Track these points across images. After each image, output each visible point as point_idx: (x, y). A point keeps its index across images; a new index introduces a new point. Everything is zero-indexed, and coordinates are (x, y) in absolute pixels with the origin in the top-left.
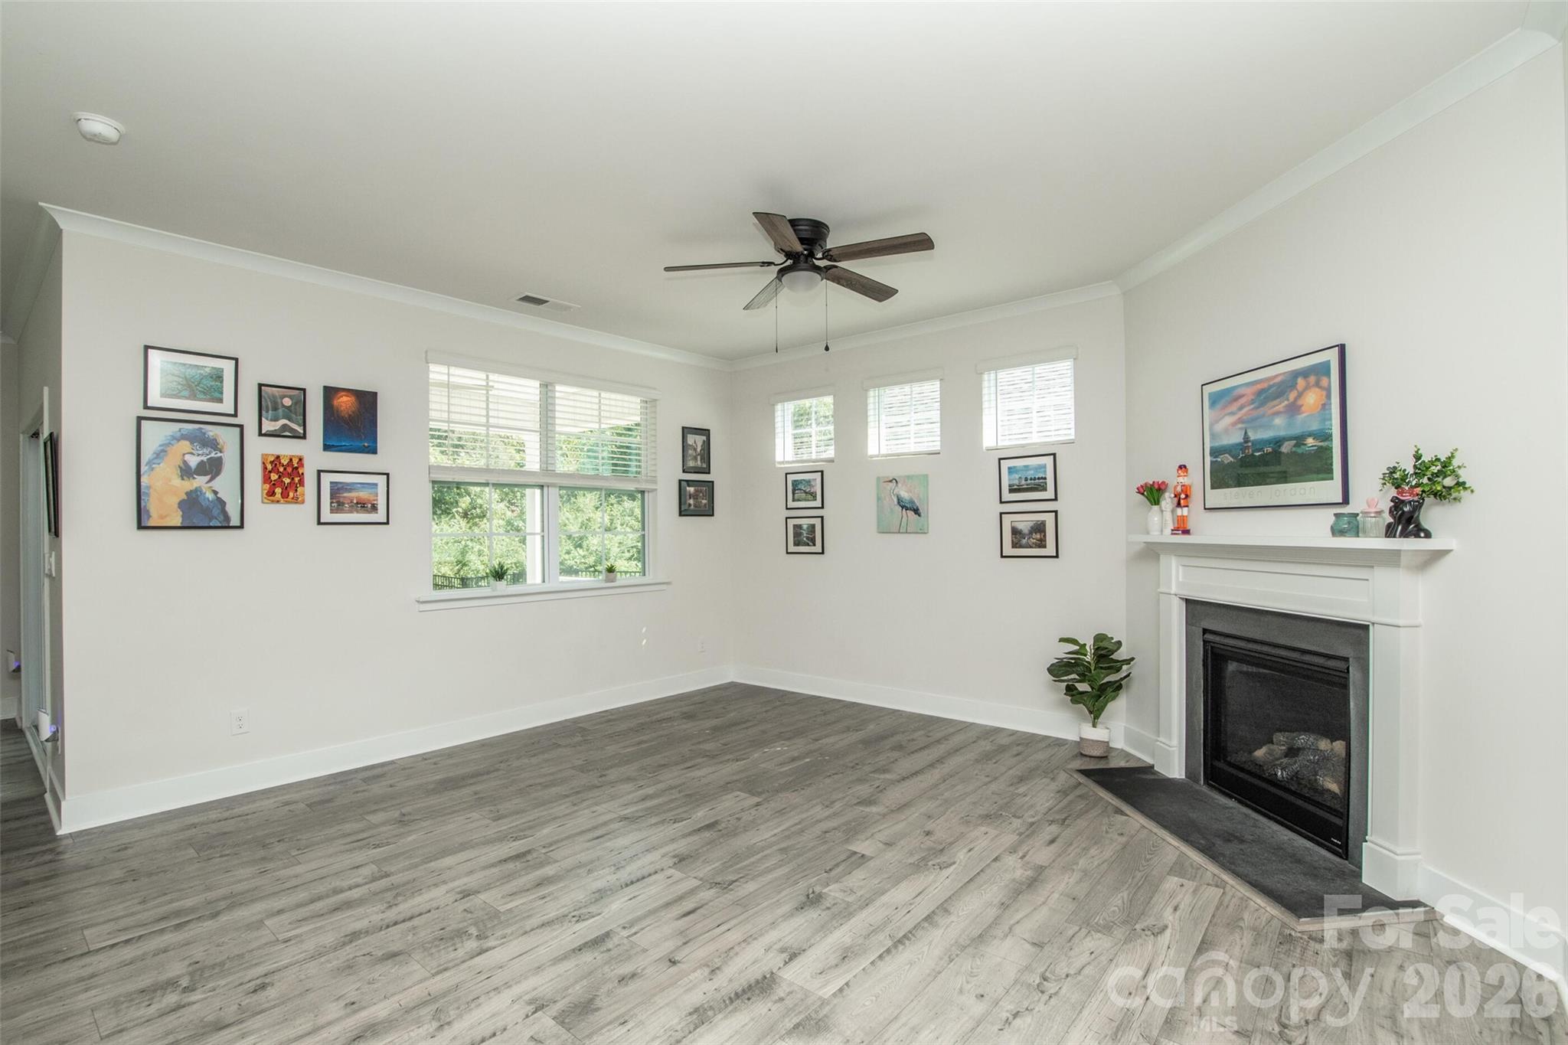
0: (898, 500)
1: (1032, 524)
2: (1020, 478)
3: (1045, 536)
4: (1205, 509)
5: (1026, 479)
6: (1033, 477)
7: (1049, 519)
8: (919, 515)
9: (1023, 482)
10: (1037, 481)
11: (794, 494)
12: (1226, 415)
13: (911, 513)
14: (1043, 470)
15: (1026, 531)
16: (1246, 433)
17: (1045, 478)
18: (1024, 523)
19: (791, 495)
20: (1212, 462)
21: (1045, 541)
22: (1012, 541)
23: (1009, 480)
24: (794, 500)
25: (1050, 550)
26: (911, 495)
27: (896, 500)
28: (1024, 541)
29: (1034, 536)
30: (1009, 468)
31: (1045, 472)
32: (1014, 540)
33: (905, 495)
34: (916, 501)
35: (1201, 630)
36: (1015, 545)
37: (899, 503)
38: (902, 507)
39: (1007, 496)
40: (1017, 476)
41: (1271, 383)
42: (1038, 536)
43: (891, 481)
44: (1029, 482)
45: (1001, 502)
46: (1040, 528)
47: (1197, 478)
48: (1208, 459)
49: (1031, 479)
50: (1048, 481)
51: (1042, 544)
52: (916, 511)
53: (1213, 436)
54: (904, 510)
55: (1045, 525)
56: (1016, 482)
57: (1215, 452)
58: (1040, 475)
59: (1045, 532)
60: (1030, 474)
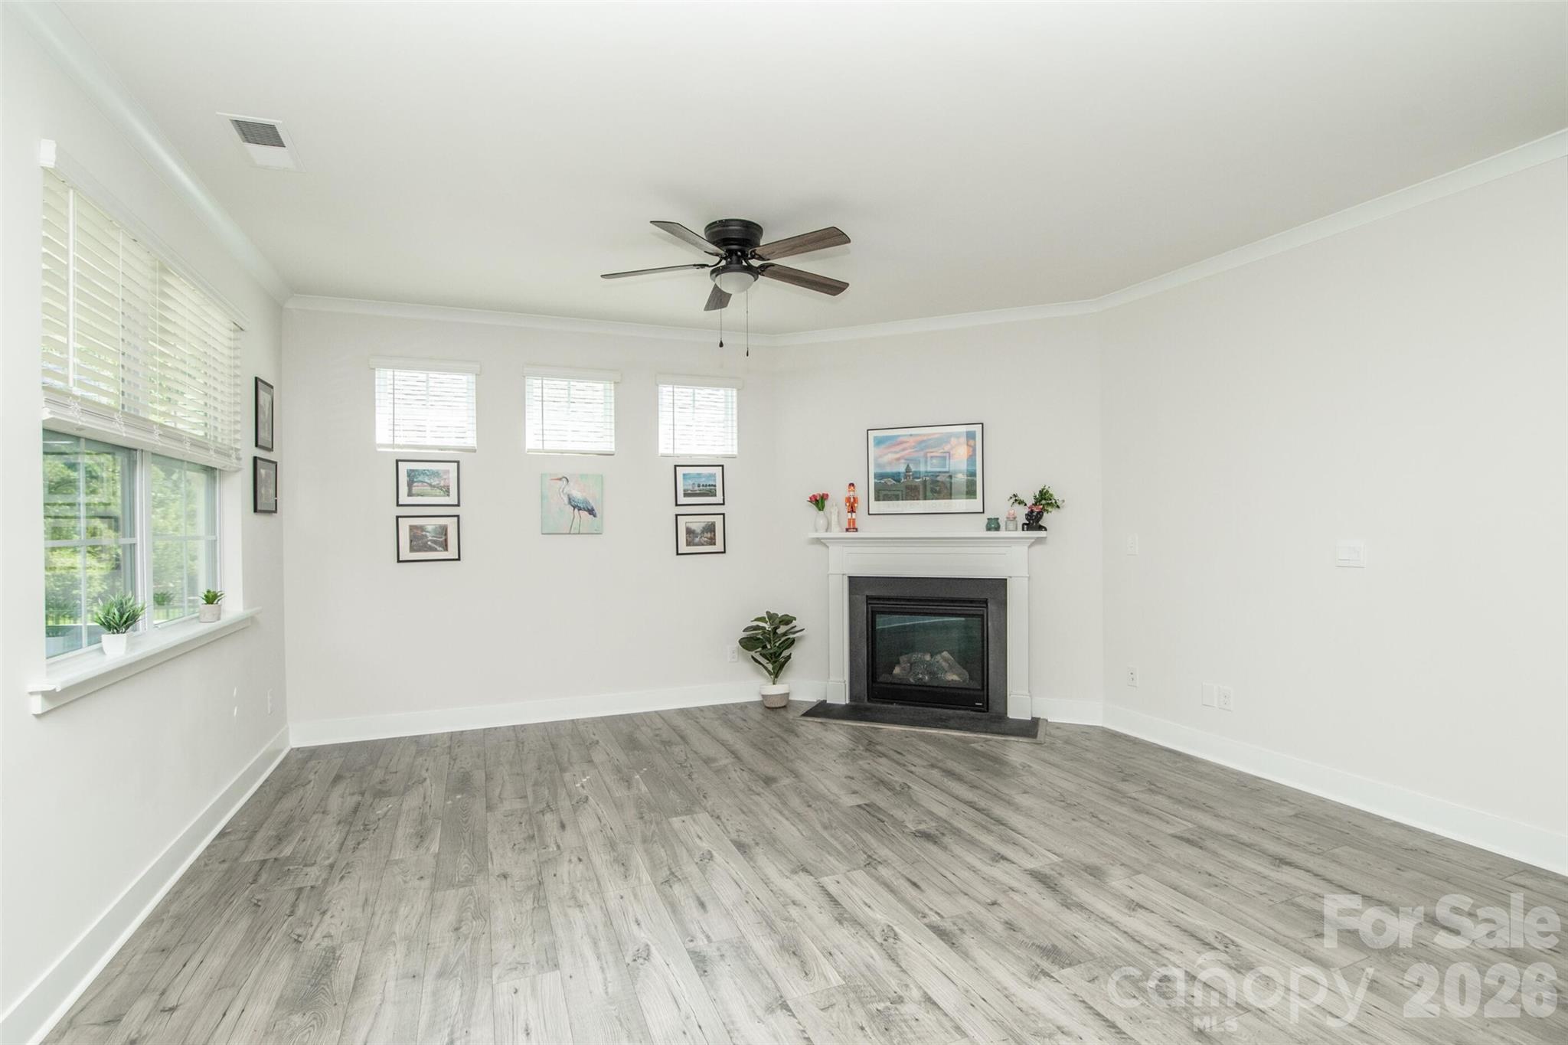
0: (570, 499)
1: (703, 525)
2: (694, 484)
3: (715, 535)
4: (869, 514)
5: (699, 486)
6: (705, 484)
7: (718, 520)
8: (595, 516)
9: (696, 488)
10: (708, 488)
11: (410, 484)
12: (889, 452)
13: (584, 514)
14: (713, 478)
15: (698, 531)
16: (908, 466)
17: (715, 486)
18: (697, 523)
19: (406, 488)
20: (875, 483)
21: (715, 539)
22: (687, 540)
23: (684, 485)
24: (410, 494)
25: (719, 547)
26: (584, 494)
27: (566, 500)
28: (697, 540)
29: (706, 535)
30: (684, 475)
31: (715, 480)
32: (689, 539)
33: (578, 495)
34: (591, 502)
35: (865, 597)
36: (689, 544)
37: (570, 503)
38: (574, 507)
39: (682, 500)
40: (691, 482)
41: (930, 437)
42: (709, 535)
43: (560, 479)
44: (701, 488)
45: (677, 505)
46: (711, 528)
47: (864, 492)
48: (872, 481)
49: (703, 486)
50: (717, 488)
51: (712, 542)
52: (591, 512)
53: (877, 465)
54: (576, 510)
55: (714, 526)
56: (690, 488)
57: (878, 476)
58: (711, 483)
59: (714, 531)
60: (703, 481)
